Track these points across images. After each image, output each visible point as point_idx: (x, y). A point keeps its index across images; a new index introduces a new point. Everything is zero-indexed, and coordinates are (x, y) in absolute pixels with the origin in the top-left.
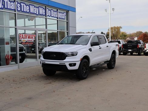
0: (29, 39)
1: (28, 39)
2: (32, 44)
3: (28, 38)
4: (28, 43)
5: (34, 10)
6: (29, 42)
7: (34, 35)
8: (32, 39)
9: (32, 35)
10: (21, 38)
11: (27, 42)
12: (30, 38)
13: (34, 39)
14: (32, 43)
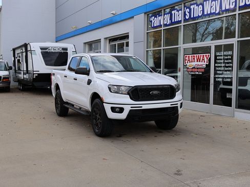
0: (199, 63)
1: (196, 63)
2: (202, 72)
3: (197, 61)
4: (196, 70)
5: (211, 7)
6: (198, 68)
7: (206, 56)
8: (203, 63)
9: (203, 56)
10: (187, 62)
11: (194, 68)
12: (200, 61)
13: (206, 63)
14: (203, 70)
